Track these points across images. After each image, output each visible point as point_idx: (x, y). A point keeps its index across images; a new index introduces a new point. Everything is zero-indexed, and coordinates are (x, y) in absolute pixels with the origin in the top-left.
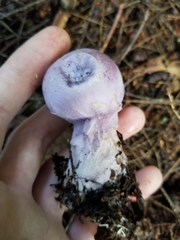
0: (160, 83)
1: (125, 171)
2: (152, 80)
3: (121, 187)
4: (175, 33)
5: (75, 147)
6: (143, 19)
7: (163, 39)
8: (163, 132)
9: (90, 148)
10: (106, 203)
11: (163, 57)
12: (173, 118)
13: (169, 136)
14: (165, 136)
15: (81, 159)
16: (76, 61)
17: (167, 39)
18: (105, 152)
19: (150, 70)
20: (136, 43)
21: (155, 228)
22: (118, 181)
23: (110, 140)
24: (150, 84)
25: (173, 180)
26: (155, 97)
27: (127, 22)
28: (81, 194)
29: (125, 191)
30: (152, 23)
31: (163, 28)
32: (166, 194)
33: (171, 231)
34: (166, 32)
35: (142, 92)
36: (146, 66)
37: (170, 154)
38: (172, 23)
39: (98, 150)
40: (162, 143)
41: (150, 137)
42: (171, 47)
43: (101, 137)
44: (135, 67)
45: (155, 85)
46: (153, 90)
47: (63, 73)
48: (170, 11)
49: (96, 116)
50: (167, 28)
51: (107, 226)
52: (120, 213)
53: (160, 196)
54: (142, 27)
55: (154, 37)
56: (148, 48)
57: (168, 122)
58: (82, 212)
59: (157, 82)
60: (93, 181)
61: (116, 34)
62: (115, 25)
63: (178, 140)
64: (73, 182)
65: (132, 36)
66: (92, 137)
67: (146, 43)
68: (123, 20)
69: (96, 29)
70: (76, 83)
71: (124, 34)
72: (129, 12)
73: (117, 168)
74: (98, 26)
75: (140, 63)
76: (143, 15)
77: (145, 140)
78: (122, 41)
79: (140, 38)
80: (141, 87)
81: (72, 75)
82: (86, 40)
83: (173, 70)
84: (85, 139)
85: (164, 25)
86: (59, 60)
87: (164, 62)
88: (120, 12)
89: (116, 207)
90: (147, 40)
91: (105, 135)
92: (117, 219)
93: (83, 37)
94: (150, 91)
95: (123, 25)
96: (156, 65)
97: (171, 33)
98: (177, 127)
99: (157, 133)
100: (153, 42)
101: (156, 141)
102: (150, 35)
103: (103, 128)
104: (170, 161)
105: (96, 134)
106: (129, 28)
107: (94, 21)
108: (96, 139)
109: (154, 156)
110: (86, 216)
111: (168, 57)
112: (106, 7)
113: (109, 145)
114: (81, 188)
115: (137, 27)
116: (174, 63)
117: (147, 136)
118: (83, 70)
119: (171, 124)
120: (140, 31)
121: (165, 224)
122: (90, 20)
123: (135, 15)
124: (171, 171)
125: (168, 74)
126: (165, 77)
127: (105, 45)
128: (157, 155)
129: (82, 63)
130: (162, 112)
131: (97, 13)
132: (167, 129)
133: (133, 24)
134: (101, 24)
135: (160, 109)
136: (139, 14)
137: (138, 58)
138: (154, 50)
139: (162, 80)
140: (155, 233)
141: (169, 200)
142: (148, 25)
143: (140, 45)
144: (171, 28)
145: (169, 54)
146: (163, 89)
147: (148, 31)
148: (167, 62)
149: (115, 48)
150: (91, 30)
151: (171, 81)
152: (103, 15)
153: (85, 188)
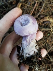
0: (48, 24)
1: (38, 51)
2: (45, 23)
3: (37, 56)
4: (52, 10)
5: (23, 44)
6: (43, 5)
7: (48, 11)
8: (48, 38)
9: (28, 44)
10: (32, 61)
11: (48, 16)
12: (51, 34)
13: (50, 39)
14: (49, 39)
15: (25, 48)
16: (24, 18)
17: (49, 11)
18: (32, 45)
19: (45, 20)
20: (41, 12)
21: (46, 66)
22: (36, 54)
23: (34, 42)
24: (44, 24)
25: (51, 52)
26: (46, 28)
27: (38, 6)
28: (25, 58)
29: (38, 57)
30: (45, 7)
31: (48, 8)
32: (49, 56)
33: (50, 66)
34: (49, 9)
35: (42, 27)
36: (43, 19)
37: (50, 44)
38: (51, 7)
39: (30, 45)
40: (48, 41)
41: (45, 39)
42: (51, 14)
43: (31, 41)
44: (40, 19)
45: (46, 24)
46: (46, 26)
47: (20, 22)
48: (50, 3)
49: (30, 35)
50: (49, 8)
51: (32, 67)
52: (36, 63)
53: (47, 56)
54: (43, 8)
55: (46, 11)
56: (44, 14)
57: (50, 35)
58: (25, 63)
59: (47, 24)
60: (29, 54)
61: (35, 10)
62: (35, 7)
63: (52, 40)
64: (23, 54)
65: (40, 10)
66: (28, 41)
67: (44, 12)
68: (37, 6)
69: (30, 8)
70: (24, 25)
71: (37, 10)
72: (39, 3)
73: (36, 50)
74: (30, 7)
75: (42, 18)
76: (43, 4)
77: (43, 40)
78: (37, 12)
79: (42, 11)
80: (42, 25)
81: (23, 23)
82: (26, 11)
83: (51, 20)
84: (26, 42)
85: (49, 7)
86: (19, 18)
87: (49, 18)
88: (36, 3)
89: (35, 62)
90: (44, 11)
91: (32, 40)
92: (36, 65)
93: (26, 10)
94: (45, 26)
95: (37, 7)
96: (46, 19)
97: (51, 10)
98: (52, 37)
99: (46, 38)
100: (46, 12)
101: (46, 41)
102: (45, 10)
103: (32, 38)
104: (50, 46)
105: (29, 40)
106: (39, 8)
107: (29, 6)
108: (29, 42)
109: (45, 45)
110: (26, 64)
111: (50, 17)
112: (32, 2)
113: (33, 43)
114: (25, 56)
115: (41, 8)
116: (51, 18)
117: (44, 39)
118: (26, 21)
119: (50, 36)
120: (42, 9)
121: (48, 64)
122: (28, 5)
123: (41, 4)
124: (50, 49)
125: (50, 21)
126: (49, 22)
127: (32, 13)
128: (46, 45)
129: (26, 19)
130: (48, 32)
131: (30, 3)
132: (49, 37)
133: (40, 7)
134: (31, 6)
135: (47, 32)
136: (42, 4)
137: (41, 17)
138: (46, 14)
139: (48, 23)
140: (46, 67)
141: (50, 58)
142: (44, 7)
143: (42, 13)
144: (51, 8)
145: (50, 16)
146: (48, 26)
147: (44, 9)
148: (50, 18)
149: (35, 14)
150: (28, 8)
151: (51, 23)
152: (31, 4)
153: (26, 56)
